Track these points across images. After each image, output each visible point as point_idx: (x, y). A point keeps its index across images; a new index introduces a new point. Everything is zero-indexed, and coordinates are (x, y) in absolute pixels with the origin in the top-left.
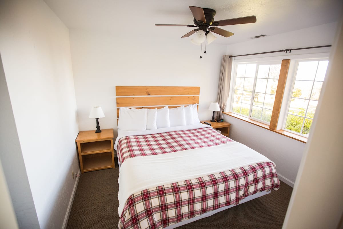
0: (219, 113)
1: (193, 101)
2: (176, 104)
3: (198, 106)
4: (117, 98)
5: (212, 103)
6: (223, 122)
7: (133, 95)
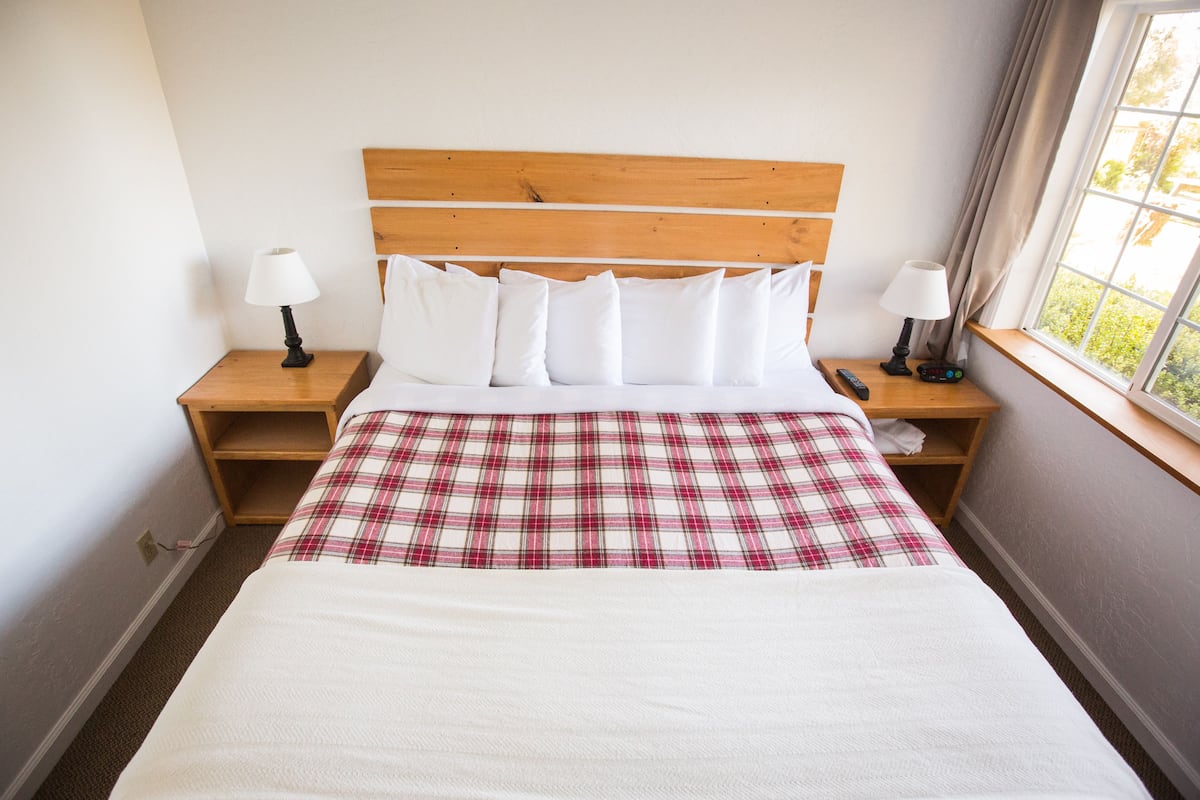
0: (945, 330)
1: (792, 247)
2: (689, 258)
3: (816, 277)
4: (373, 210)
5: (907, 270)
6: (954, 381)
7: (453, 196)
